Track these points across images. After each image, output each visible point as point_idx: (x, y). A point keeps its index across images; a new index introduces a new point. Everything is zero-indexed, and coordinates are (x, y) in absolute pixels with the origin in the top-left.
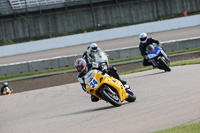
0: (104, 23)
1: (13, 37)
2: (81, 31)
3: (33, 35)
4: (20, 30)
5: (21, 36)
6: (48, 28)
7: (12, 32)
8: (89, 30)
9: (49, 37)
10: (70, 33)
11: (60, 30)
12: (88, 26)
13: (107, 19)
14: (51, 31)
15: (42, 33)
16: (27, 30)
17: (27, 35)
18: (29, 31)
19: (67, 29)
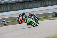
0: (26, 7)
3: (6, 10)
4: (3, 9)
5: (3, 10)
10: (17, 10)
11: (14, 9)
12: (22, 8)
13: (27, 6)
14: (11, 9)
16: (4, 9)
17: (4, 10)
18: (5, 9)
19: (16, 9)
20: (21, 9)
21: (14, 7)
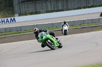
1: (45, 9)
2: (80, 8)
3: (56, 9)
4: (49, 7)
5: (50, 9)
6: (63, 6)
7: (45, 7)
8: (84, 8)
9: (64, 11)
10: (75, 9)
11: (70, 7)
12: (84, 5)
14: (65, 7)
15: (60, 8)
16: (52, 6)
17: (53, 9)
18: (54, 7)
19: (73, 7)
20: (82, 7)
21: (69, 4)
